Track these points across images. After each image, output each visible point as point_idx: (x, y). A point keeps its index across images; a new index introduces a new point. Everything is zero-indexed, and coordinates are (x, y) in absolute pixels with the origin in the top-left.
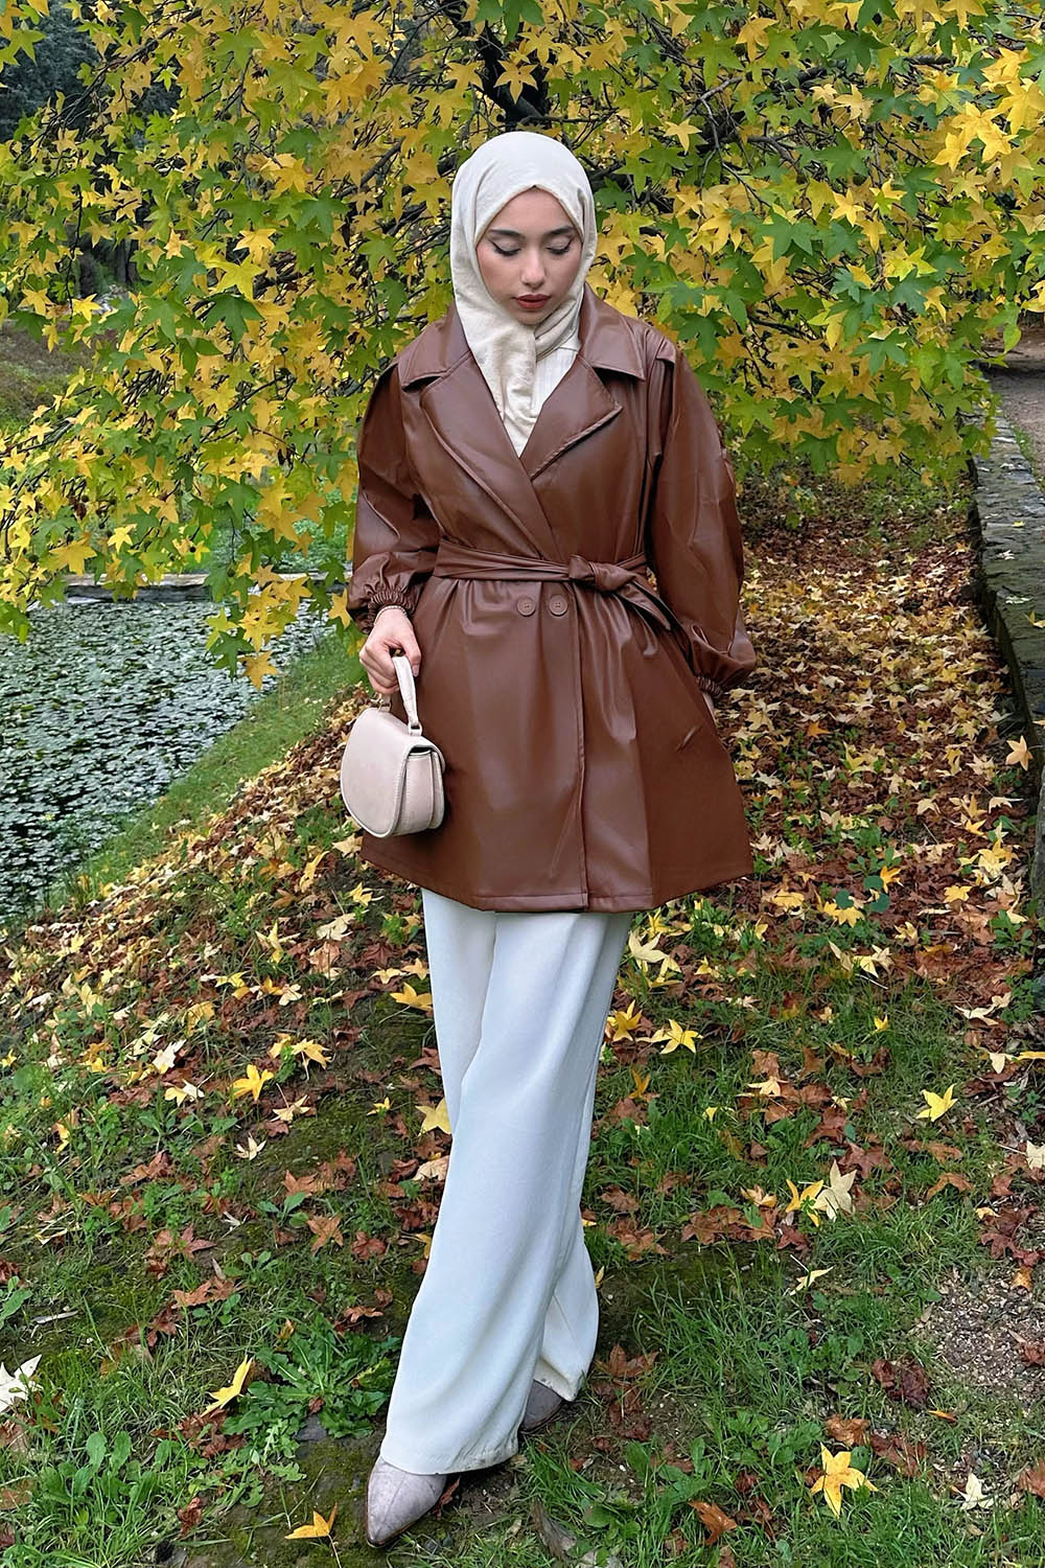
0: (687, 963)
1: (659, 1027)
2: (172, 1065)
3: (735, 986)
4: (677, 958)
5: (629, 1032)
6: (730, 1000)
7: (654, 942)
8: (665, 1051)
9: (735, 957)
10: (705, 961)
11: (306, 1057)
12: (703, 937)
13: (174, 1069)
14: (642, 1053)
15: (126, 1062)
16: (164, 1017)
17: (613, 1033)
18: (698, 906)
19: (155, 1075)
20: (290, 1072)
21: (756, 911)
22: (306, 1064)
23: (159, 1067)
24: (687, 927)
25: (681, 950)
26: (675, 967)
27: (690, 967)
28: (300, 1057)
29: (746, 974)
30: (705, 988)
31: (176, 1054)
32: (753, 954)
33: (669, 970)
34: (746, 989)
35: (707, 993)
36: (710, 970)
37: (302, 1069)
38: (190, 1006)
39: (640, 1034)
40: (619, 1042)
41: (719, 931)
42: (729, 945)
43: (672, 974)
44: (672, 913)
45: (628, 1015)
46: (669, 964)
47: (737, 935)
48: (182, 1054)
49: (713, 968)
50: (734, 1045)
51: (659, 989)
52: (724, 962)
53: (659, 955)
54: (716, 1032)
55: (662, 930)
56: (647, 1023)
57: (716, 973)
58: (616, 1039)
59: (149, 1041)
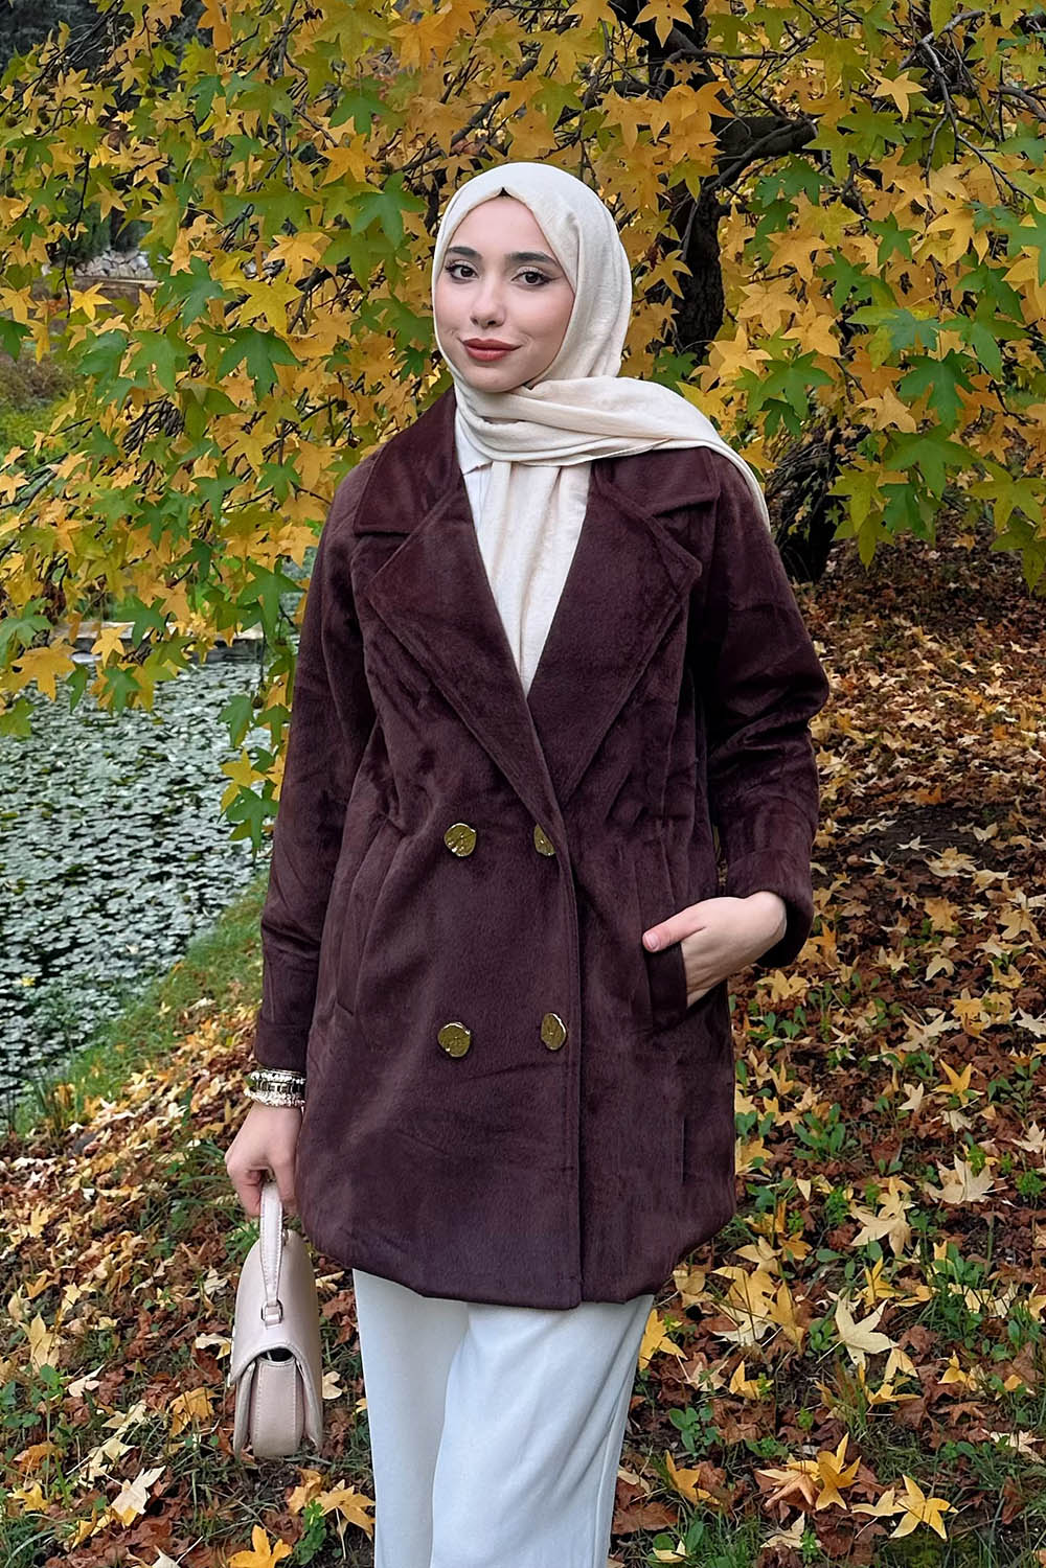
0: (927, 1360)
1: (886, 1486)
2: (143, 1512)
3: (1002, 1410)
4: (909, 1351)
5: (841, 1491)
6: (996, 1437)
7: (874, 1320)
8: (898, 1534)
9: (1001, 1355)
10: (954, 1361)
11: (342, 1516)
12: (950, 1313)
13: (145, 1517)
14: (863, 1535)
15: (75, 1494)
16: (137, 1413)
17: (815, 1496)
18: (939, 1252)
19: (115, 1527)
20: (317, 1546)
21: (1028, 1264)
22: (341, 1529)
23: (120, 1512)
24: (924, 1293)
25: (916, 1335)
26: (908, 1367)
27: (929, 1369)
28: (333, 1518)
29: (1020, 1389)
30: (957, 1410)
31: (150, 1490)
32: (1029, 1351)
33: (899, 1372)
34: (1020, 1416)
35: (959, 1421)
36: (962, 1376)
37: (336, 1538)
38: (178, 1393)
39: (857, 1499)
40: (825, 1512)
41: (973, 1303)
42: (991, 1330)
43: (902, 1381)
44: (898, 1265)
45: (836, 1462)
46: (898, 1361)
47: (1000, 1308)
48: (158, 1491)
49: (966, 1370)
50: (1007, 1527)
51: (884, 1407)
52: (986, 1362)
53: (881, 1343)
54: (977, 1501)
55: (886, 1295)
56: (868, 1477)
57: (971, 1379)
58: (820, 1506)
59: (113, 1456)
